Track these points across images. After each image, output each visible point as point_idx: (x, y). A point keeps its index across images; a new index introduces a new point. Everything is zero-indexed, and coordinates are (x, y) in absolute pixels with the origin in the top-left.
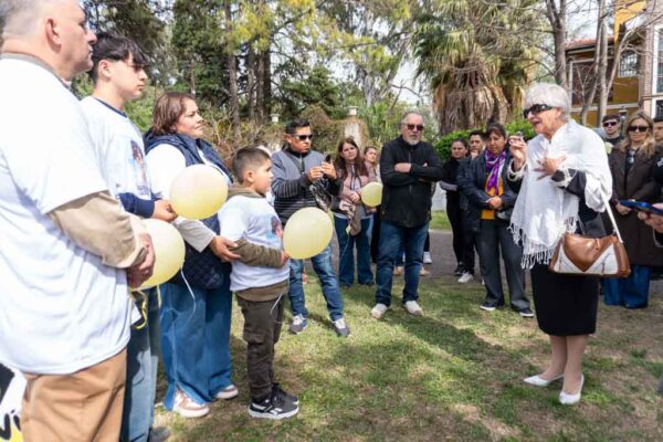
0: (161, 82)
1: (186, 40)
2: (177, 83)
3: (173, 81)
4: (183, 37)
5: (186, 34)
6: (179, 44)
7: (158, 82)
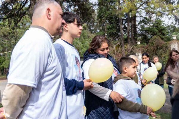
0: (94, 32)
1: (103, 15)
2: (100, 32)
3: (99, 31)
4: (102, 14)
5: (103, 13)
6: (100, 17)
7: (93, 32)
